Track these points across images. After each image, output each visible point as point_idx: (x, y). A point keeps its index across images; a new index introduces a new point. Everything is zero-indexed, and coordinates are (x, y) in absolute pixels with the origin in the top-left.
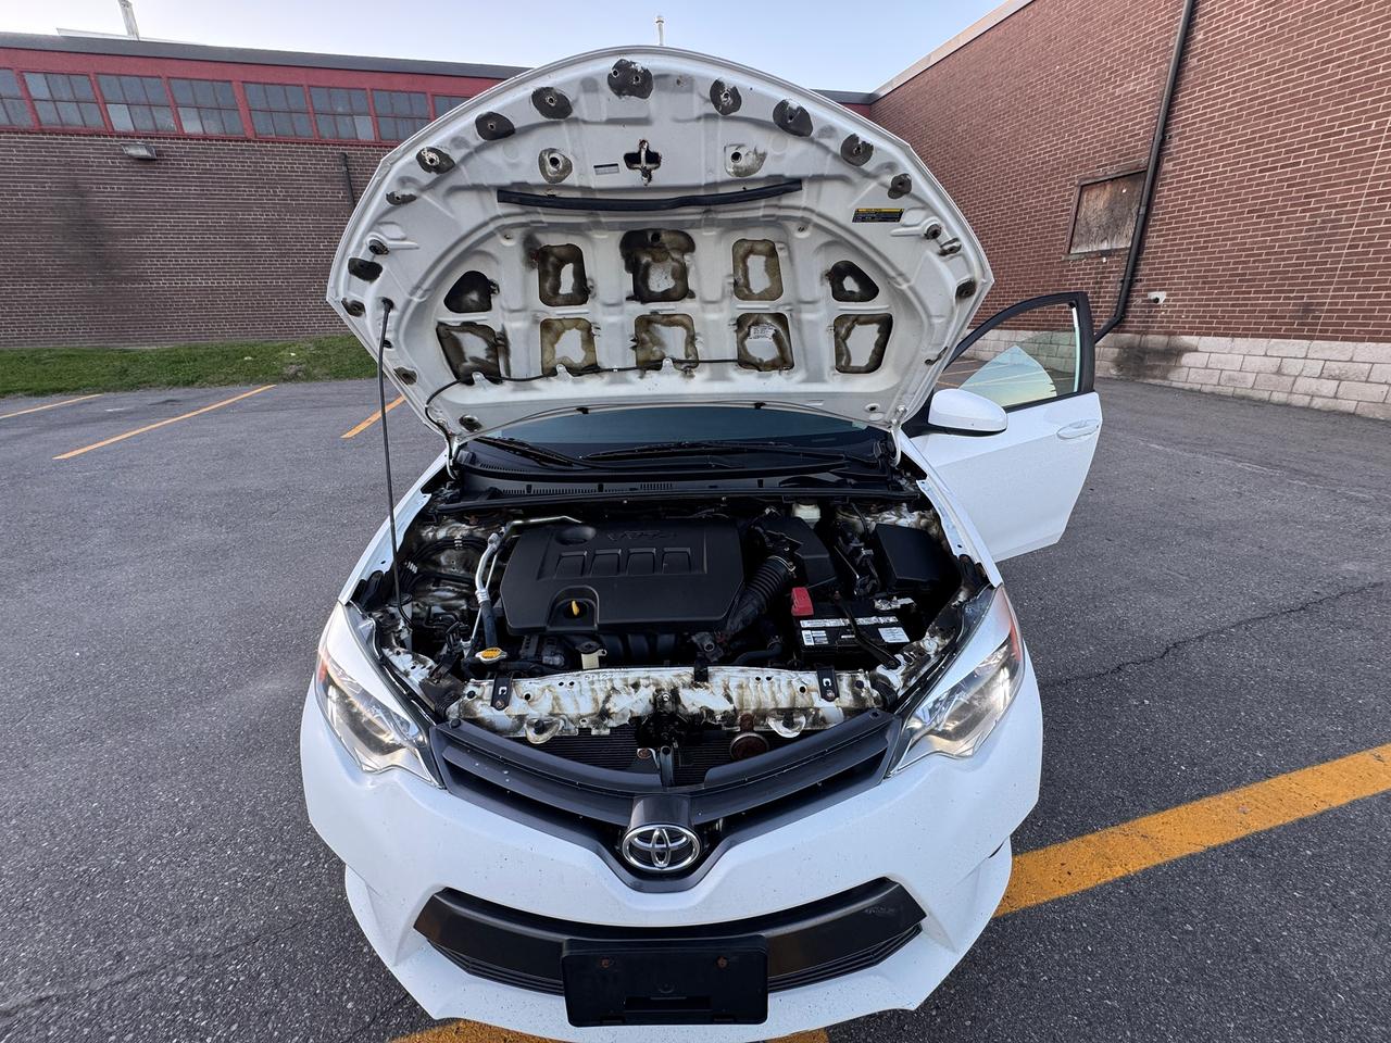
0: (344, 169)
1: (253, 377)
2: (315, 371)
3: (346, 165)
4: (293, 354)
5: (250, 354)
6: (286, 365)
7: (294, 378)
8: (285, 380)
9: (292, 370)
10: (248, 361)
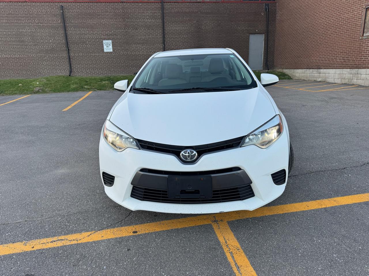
0: (62, 11)
1: (22, 92)
2: (46, 90)
3: (62, 10)
4: (38, 83)
5: (21, 83)
6: (35, 87)
7: (38, 92)
8: (35, 93)
9: (37, 89)
10: (20, 86)
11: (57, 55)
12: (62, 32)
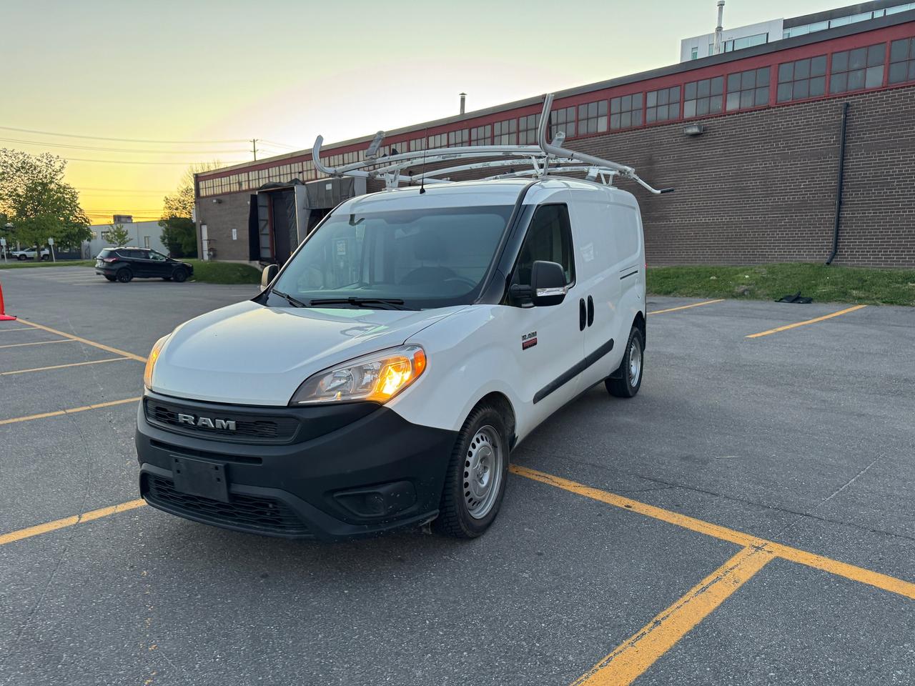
0: (844, 116)
2: (759, 292)
3: (846, 113)
4: (747, 276)
5: (715, 274)
6: (738, 285)
7: (741, 296)
11: (811, 215)
12: (834, 162)
